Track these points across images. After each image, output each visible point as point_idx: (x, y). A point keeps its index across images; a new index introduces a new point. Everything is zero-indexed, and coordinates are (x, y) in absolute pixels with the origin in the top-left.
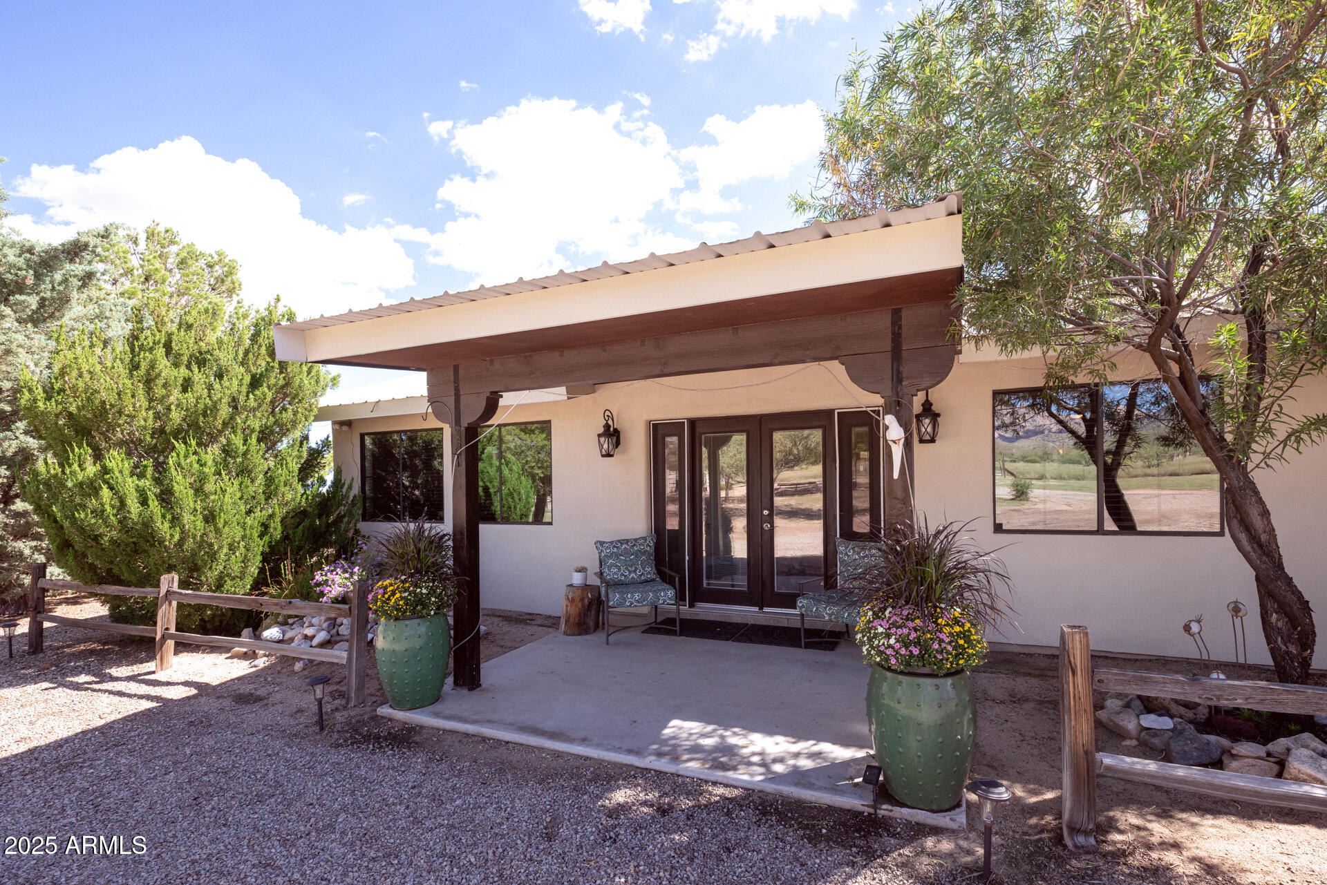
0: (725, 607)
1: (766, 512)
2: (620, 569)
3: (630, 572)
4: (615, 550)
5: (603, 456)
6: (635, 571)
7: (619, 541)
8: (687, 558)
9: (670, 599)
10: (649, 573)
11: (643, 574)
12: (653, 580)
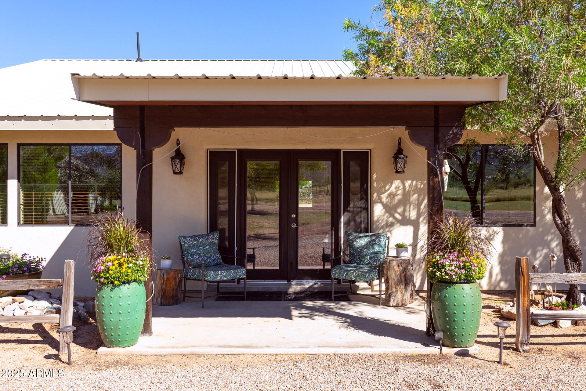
0: (263, 282)
1: (294, 216)
2: (200, 256)
3: (207, 258)
4: (196, 242)
5: (175, 173)
6: (210, 257)
7: (196, 236)
8: (236, 249)
9: (244, 274)
10: (218, 259)
11: (215, 259)
12: (220, 264)
